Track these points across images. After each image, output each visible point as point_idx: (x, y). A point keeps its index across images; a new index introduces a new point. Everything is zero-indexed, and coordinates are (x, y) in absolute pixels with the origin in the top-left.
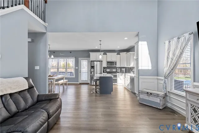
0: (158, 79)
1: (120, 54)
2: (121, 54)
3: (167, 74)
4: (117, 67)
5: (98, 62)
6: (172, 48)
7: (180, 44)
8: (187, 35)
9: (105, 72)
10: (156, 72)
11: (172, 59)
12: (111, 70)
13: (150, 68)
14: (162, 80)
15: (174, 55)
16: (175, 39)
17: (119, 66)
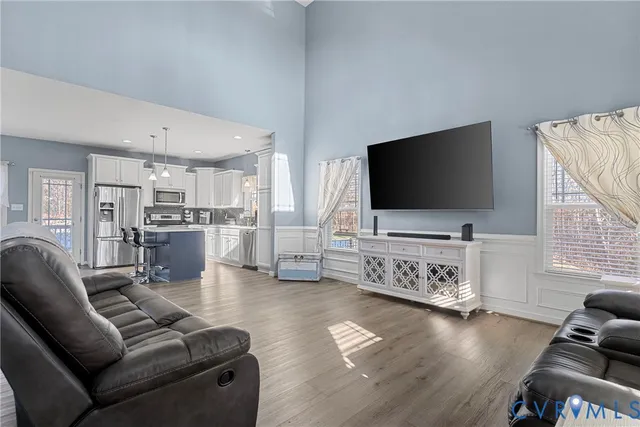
0: (304, 231)
1: (195, 171)
2: (199, 172)
3: (324, 219)
4: (184, 210)
5: (119, 189)
6: (333, 175)
7: (345, 171)
8: (354, 159)
9: (148, 222)
10: (301, 218)
11: (332, 194)
12: (165, 217)
13: (292, 209)
14: (314, 231)
15: (335, 186)
16: (338, 161)
17: (194, 206)
